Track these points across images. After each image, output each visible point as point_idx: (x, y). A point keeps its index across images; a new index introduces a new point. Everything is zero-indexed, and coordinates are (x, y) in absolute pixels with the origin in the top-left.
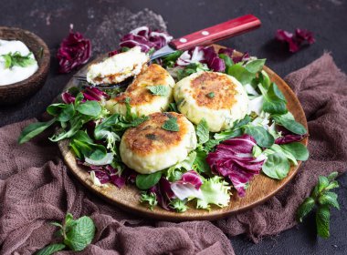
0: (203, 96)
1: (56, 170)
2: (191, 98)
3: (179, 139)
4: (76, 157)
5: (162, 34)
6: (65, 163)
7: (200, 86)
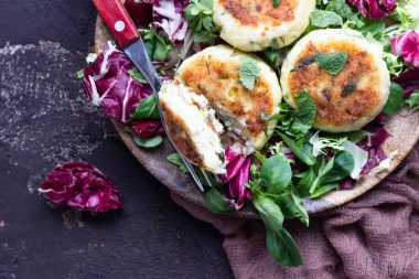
0: (275, 12)
1: (352, 216)
2: (278, 28)
3: (363, 54)
4: (334, 190)
5: (106, 57)
6: (345, 205)
7: (255, 14)
